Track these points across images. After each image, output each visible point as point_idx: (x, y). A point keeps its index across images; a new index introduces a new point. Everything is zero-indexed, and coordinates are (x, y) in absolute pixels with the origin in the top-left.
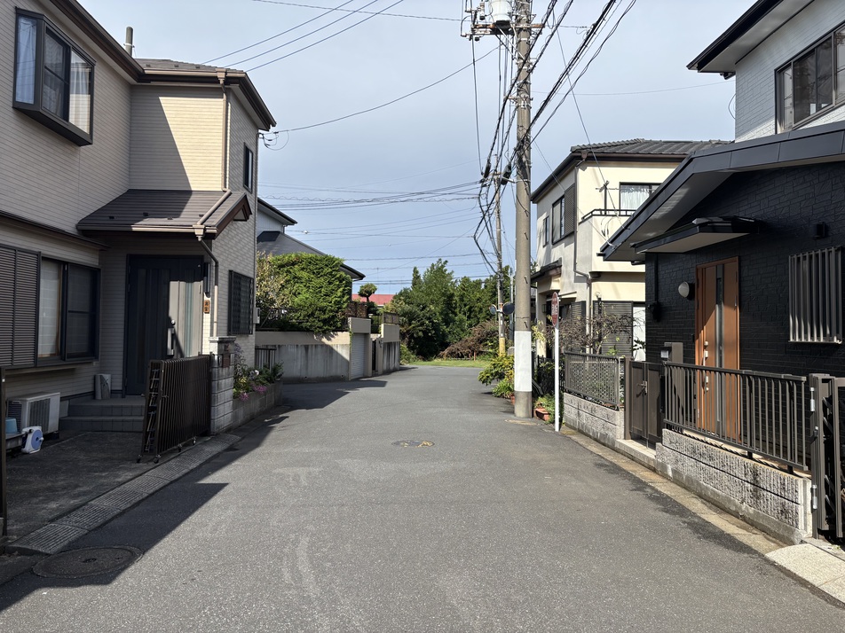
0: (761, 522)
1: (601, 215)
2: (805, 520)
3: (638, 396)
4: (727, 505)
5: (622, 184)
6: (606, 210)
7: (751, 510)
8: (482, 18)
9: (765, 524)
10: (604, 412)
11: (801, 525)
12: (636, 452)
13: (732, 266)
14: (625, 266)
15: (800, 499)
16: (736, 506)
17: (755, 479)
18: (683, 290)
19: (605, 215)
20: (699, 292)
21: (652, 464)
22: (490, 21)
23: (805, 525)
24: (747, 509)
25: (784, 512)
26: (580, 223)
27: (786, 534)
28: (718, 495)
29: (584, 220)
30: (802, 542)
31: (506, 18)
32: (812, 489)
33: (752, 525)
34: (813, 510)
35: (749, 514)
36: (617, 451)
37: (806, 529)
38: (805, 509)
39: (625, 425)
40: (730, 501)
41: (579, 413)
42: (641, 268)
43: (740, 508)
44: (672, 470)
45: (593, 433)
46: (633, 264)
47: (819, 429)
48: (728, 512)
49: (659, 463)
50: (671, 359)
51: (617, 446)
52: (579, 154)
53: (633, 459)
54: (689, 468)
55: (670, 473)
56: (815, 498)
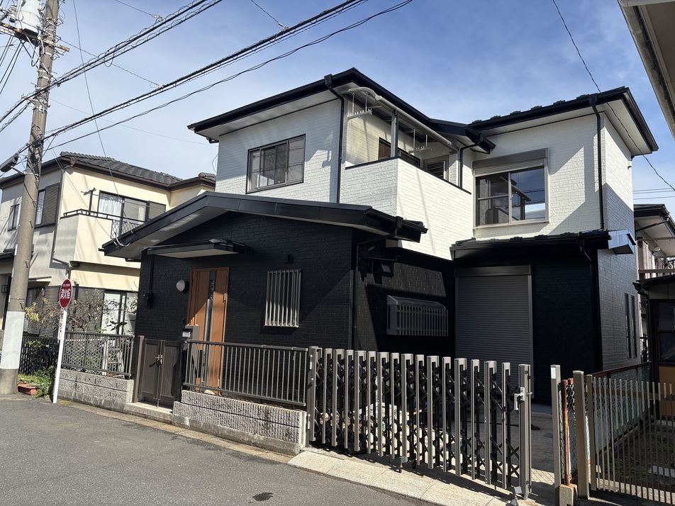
0: (269, 444)
1: (86, 215)
2: (302, 437)
3: (151, 366)
4: (241, 438)
5: (101, 192)
6: (90, 211)
7: (262, 438)
8: (12, 21)
9: (273, 445)
10: (111, 382)
11: (300, 441)
12: (150, 411)
13: (223, 273)
14: (120, 262)
15: (300, 425)
16: (249, 437)
17: (266, 416)
18: (180, 286)
19: (89, 215)
20: (193, 288)
21: (169, 419)
22: (18, 26)
23: (302, 440)
24: (259, 437)
25: (288, 434)
26: (62, 218)
27: (289, 449)
28: (234, 432)
29: (66, 216)
30: (301, 451)
31: (35, 30)
32: (307, 417)
33: (262, 448)
34: (307, 430)
35: (260, 440)
36: (127, 413)
37: (302, 443)
38: (303, 430)
39: (134, 391)
40: (244, 434)
41: (76, 385)
42: (137, 265)
43: (253, 438)
44: (190, 420)
45: (96, 400)
46: (127, 260)
47: (314, 379)
48: (242, 443)
49: (176, 417)
50: (191, 337)
51: (126, 408)
52: (68, 160)
53: (146, 417)
54: (207, 417)
55: (187, 423)
56: (309, 422)
